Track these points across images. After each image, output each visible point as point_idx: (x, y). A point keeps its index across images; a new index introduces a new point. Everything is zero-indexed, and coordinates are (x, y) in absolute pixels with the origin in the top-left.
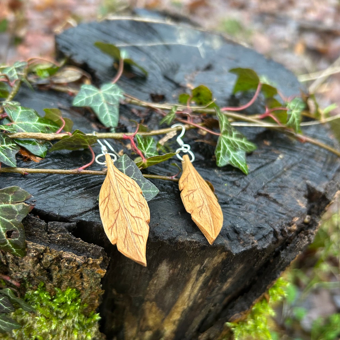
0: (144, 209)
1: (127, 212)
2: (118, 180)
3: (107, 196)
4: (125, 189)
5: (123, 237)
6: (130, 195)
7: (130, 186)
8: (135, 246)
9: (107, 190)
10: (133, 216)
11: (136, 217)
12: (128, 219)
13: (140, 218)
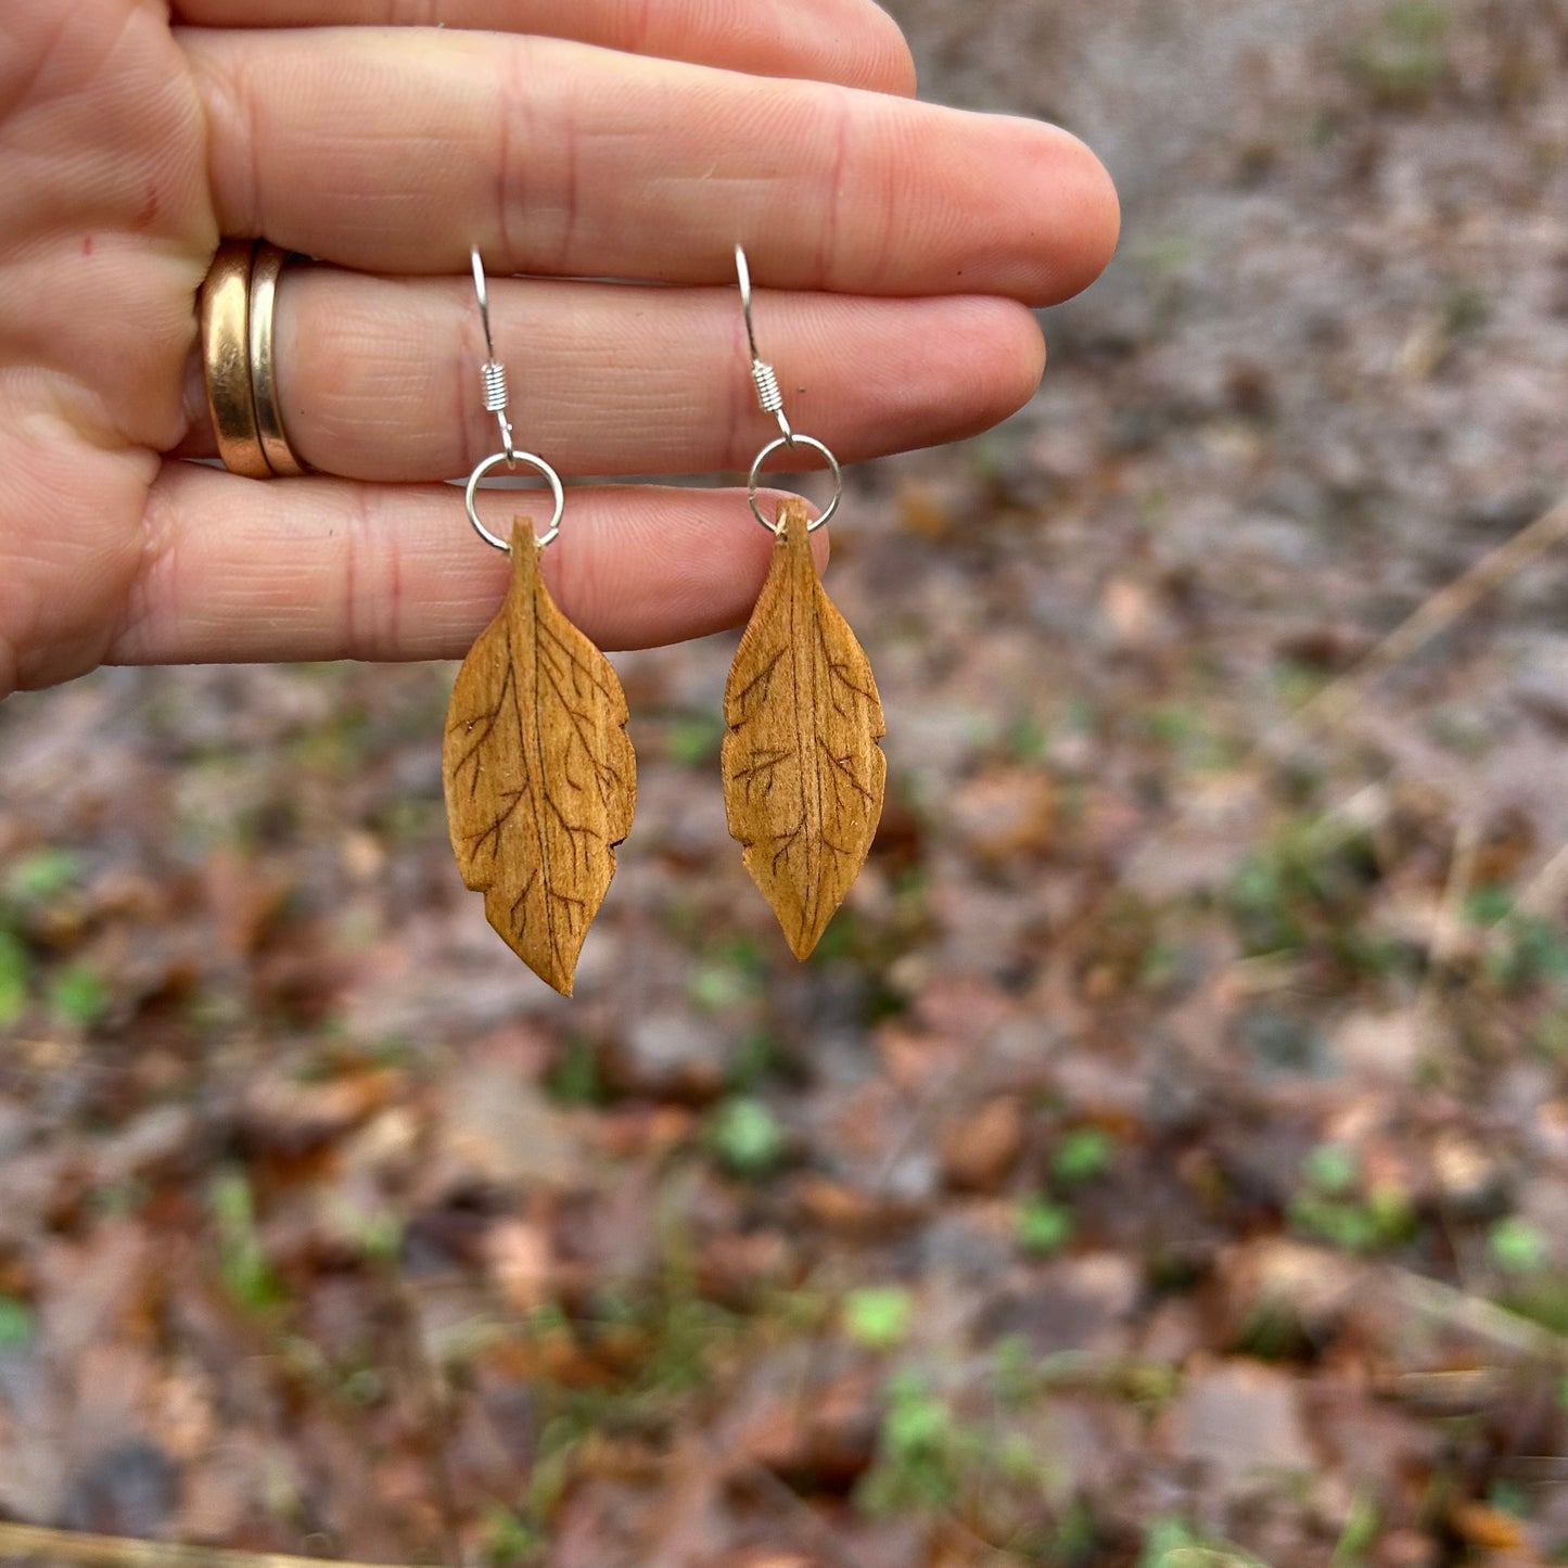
0: (615, 794)
1: (549, 809)
2: (545, 666)
3: (483, 711)
4: (565, 705)
5: (514, 894)
6: (577, 734)
7: (586, 692)
8: (548, 942)
9: (488, 689)
10: (570, 825)
11: (577, 830)
12: (547, 841)
13: (592, 833)
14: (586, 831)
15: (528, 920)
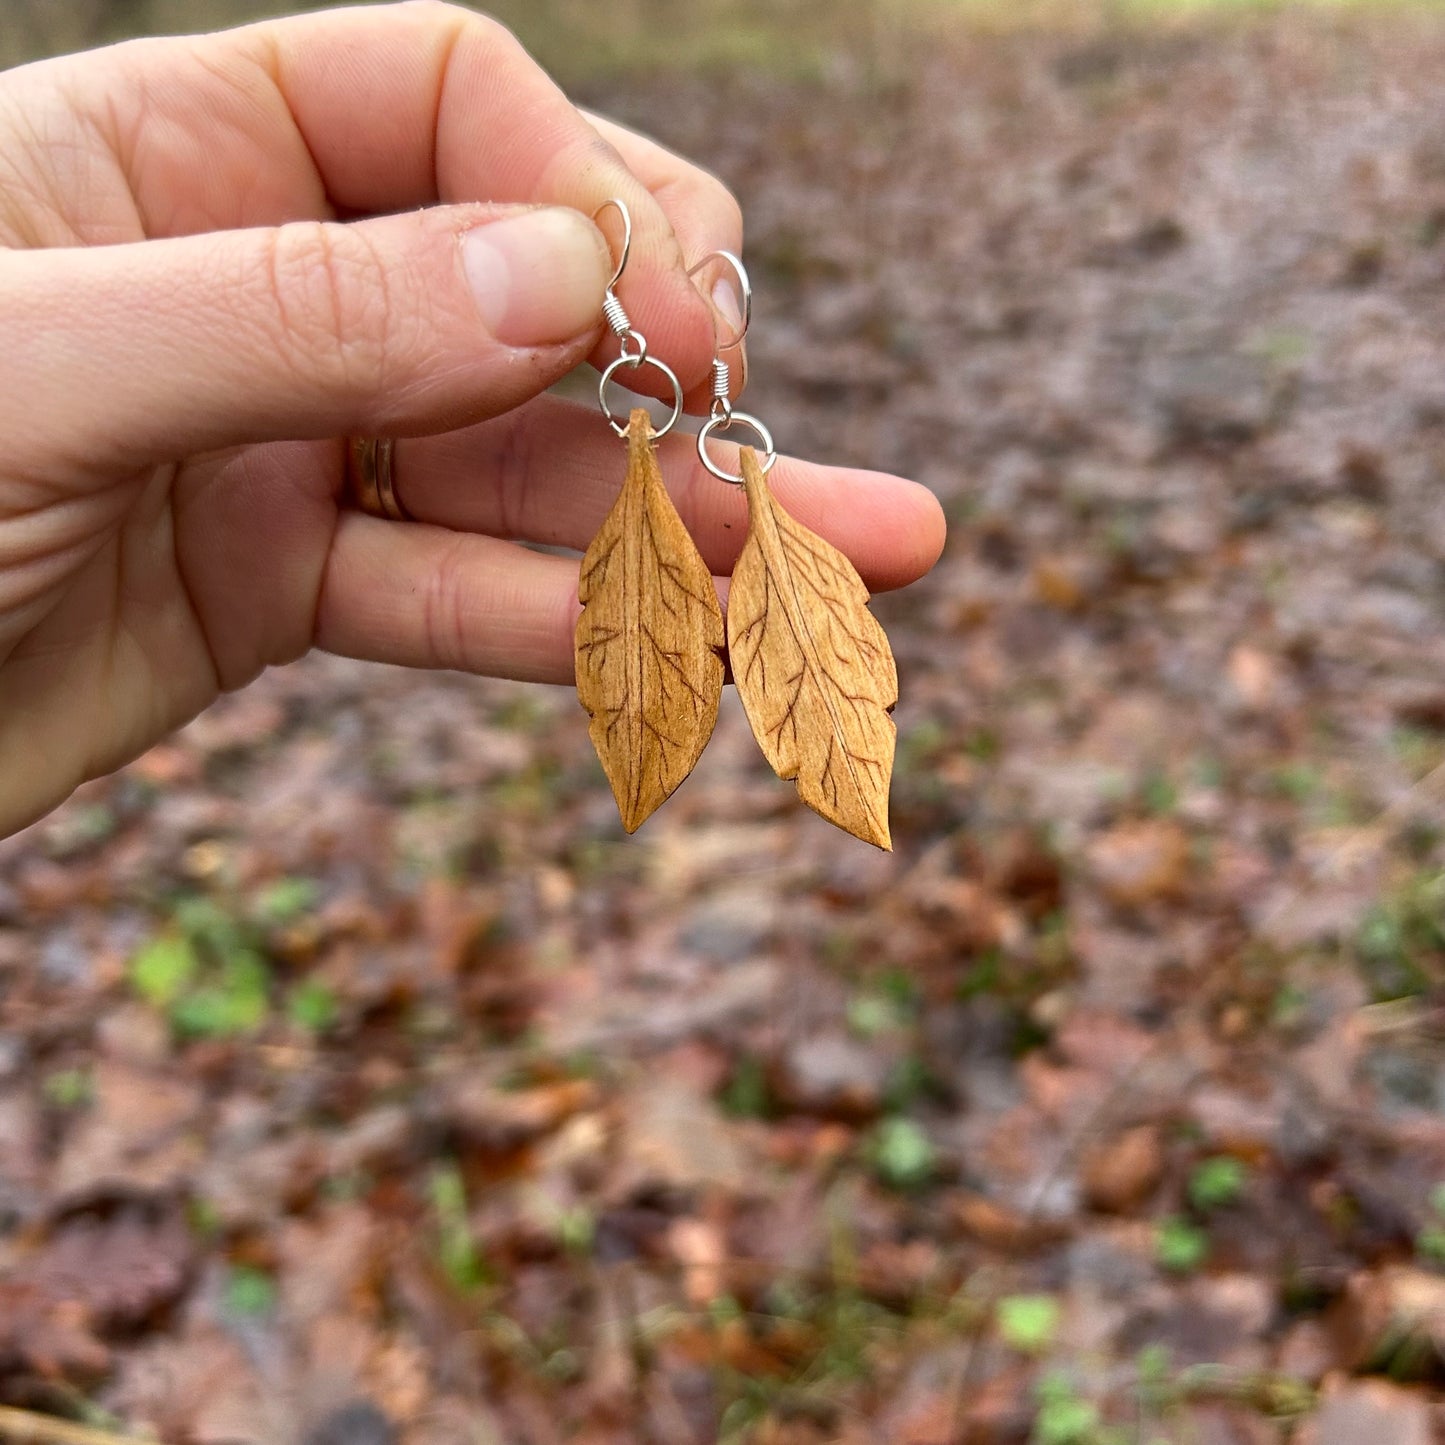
0: (877, 664)
1: (828, 681)
2: (794, 563)
3: (755, 615)
4: (817, 592)
5: (822, 765)
6: (833, 615)
7: (832, 581)
9: (755, 596)
10: (848, 695)
11: (856, 698)
12: (835, 710)
13: (867, 700)
14: (863, 699)
15: (838, 786)
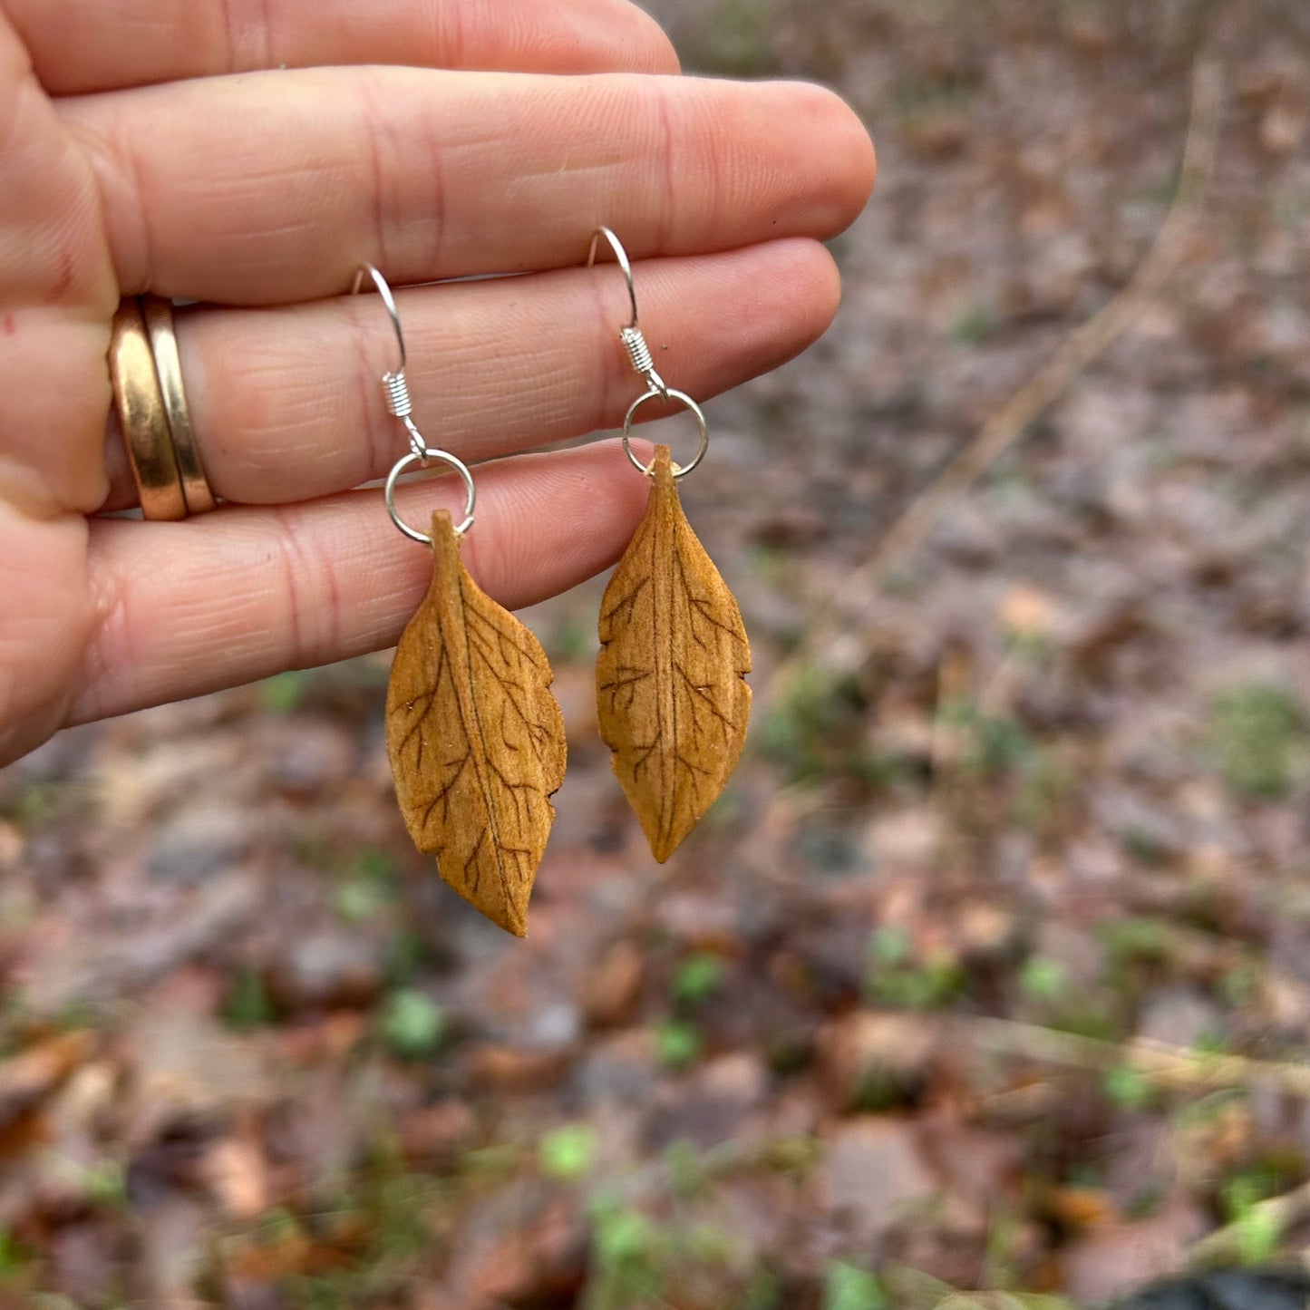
0: (548, 750)
2: (474, 643)
3: (421, 690)
4: (496, 675)
5: (467, 853)
6: (509, 701)
7: (514, 662)
8: (502, 890)
9: (424, 671)
10: (511, 783)
11: (517, 787)
12: (493, 801)
13: (531, 787)
14: (525, 786)
15: (482, 874)
